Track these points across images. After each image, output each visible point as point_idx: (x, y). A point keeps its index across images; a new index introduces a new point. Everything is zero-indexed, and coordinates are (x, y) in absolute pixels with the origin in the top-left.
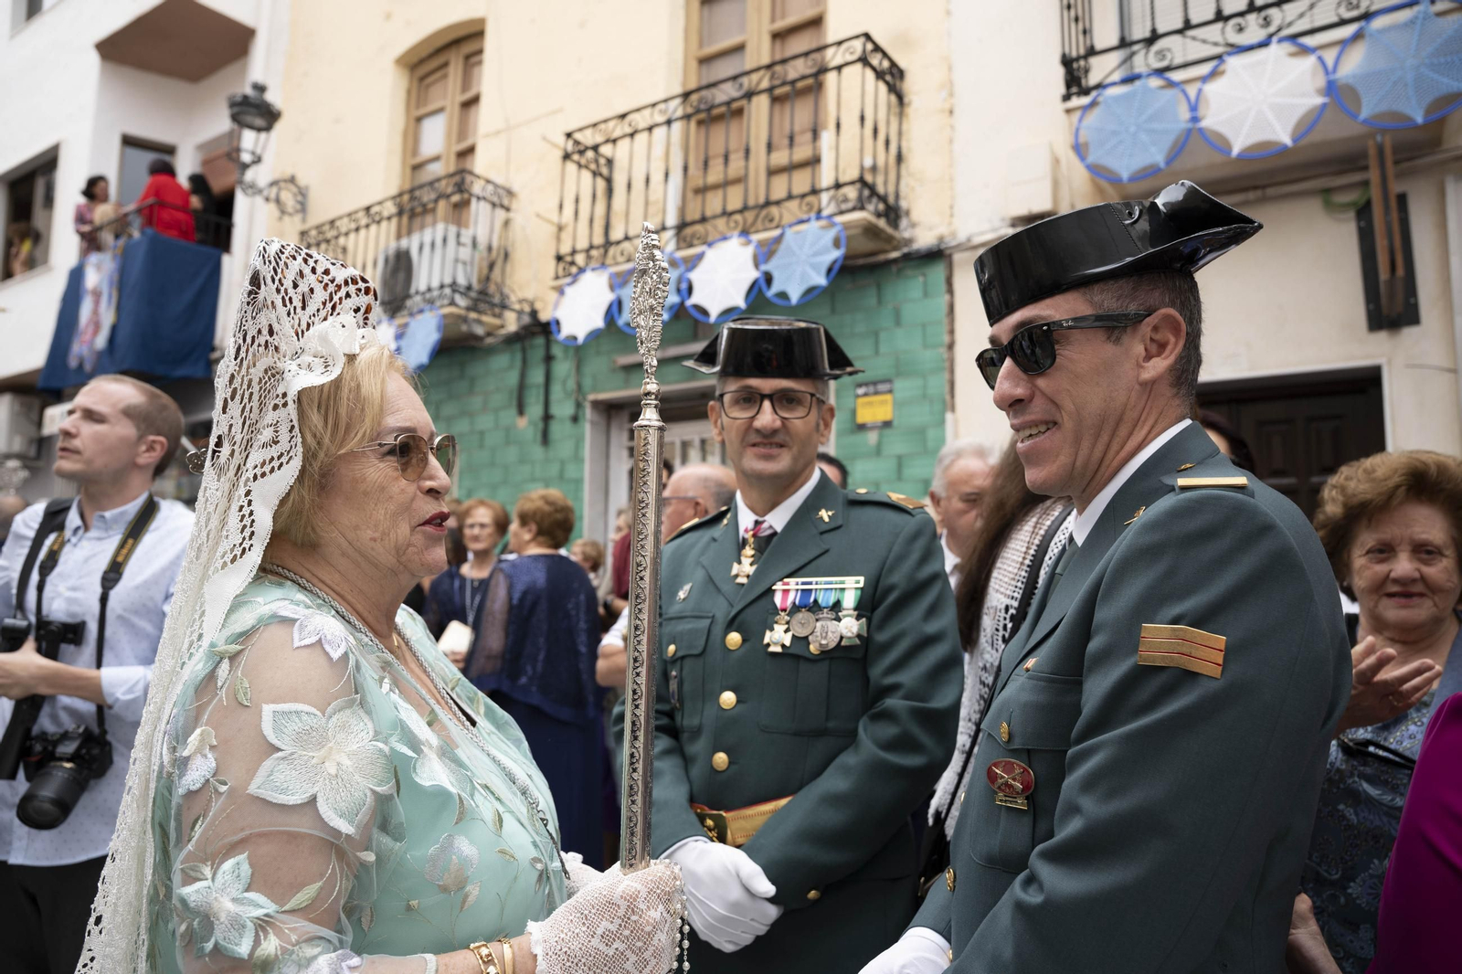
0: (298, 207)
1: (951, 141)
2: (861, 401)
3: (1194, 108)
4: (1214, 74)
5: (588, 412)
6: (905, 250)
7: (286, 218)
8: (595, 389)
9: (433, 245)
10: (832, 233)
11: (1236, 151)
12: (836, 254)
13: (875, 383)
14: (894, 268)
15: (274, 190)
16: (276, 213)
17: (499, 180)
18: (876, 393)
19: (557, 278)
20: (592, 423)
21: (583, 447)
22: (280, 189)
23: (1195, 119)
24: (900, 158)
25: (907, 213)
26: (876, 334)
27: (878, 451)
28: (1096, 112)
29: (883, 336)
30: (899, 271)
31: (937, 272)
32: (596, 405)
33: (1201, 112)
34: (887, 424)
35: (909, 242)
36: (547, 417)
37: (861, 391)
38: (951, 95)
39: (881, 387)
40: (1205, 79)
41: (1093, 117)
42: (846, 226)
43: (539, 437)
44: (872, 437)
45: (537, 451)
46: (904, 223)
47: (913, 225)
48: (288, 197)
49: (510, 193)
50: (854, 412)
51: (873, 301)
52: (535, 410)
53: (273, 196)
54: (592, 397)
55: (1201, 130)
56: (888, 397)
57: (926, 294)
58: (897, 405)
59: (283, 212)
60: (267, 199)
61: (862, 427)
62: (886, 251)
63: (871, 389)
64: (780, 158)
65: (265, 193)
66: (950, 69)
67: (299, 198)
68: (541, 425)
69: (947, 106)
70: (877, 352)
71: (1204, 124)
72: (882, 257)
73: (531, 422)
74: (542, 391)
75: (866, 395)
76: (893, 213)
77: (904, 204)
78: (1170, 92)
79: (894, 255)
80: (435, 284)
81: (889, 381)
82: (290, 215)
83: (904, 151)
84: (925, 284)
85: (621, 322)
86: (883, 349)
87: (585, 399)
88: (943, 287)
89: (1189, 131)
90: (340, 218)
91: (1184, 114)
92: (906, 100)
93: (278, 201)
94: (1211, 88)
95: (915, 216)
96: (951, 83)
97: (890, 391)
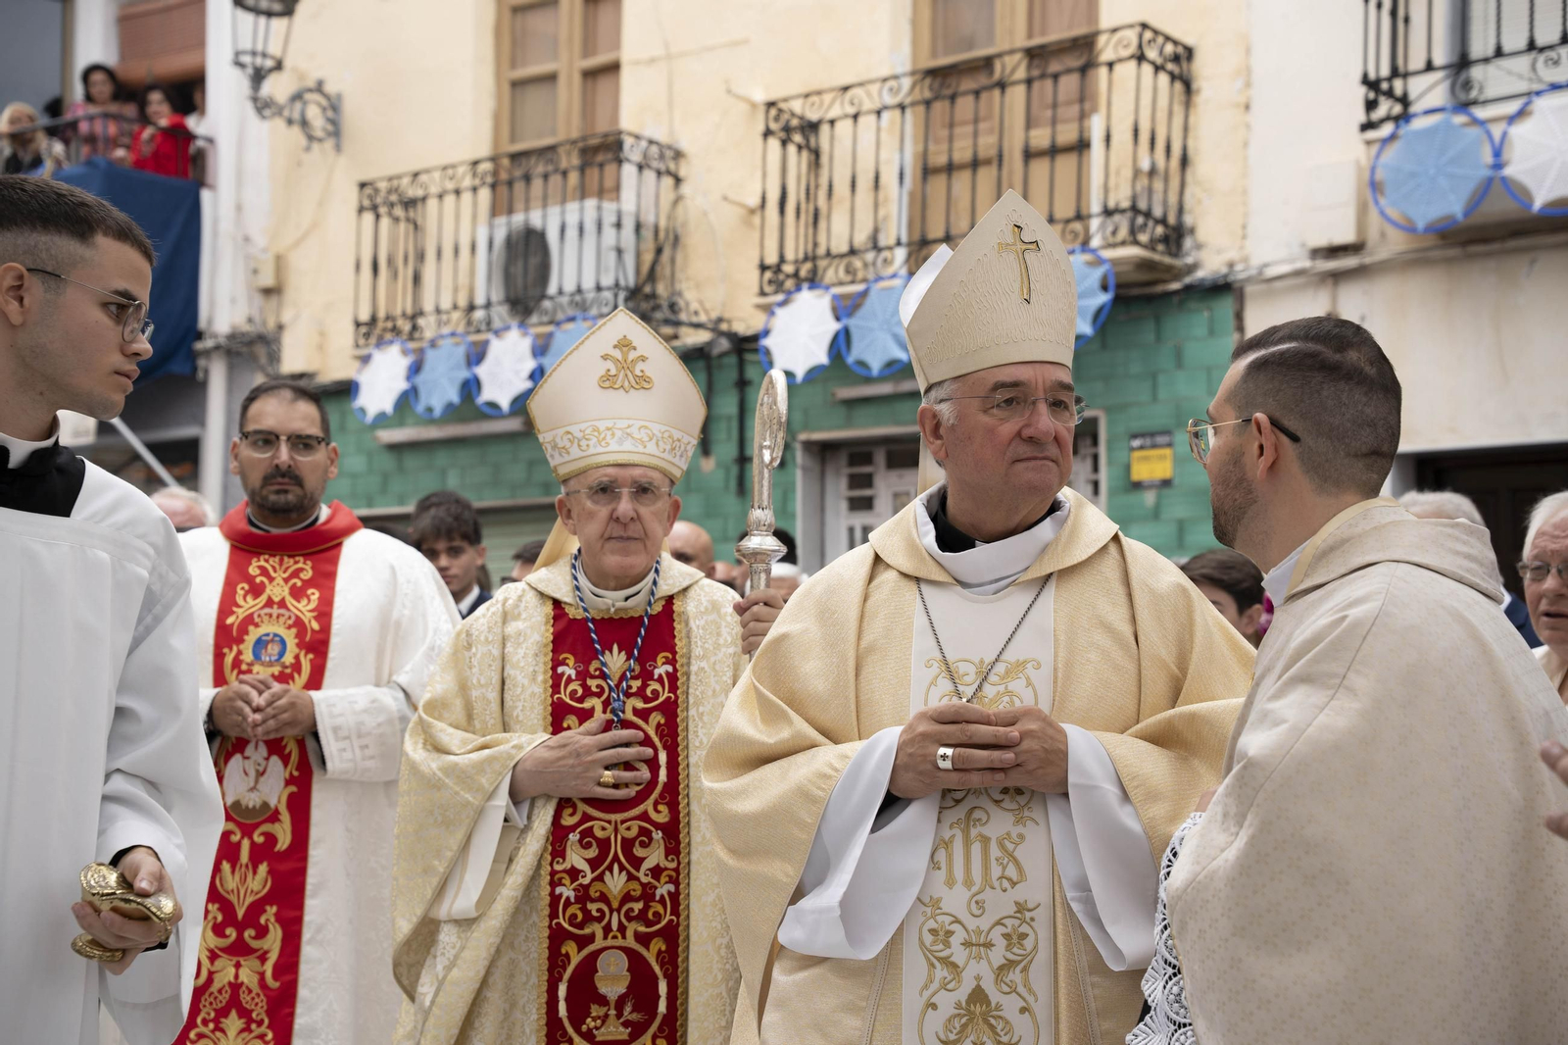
0: (330, 127)
1: (1246, 145)
2: (1137, 454)
3: (1497, 153)
4: (1522, 114)
5: (799, 455)
6: (1188, 280)
7: (316, 146)
8: (806, 428)
9: (581, 229)
10: (1097, 273)
11: (1538, 204)
12: (1104, 298)
13: (1152, 435)
14: (1175, 299)
15: (298, 106)
16: (303, 141)
17: (661, 136)
18: (1154, 446)
19: (763, 293)
20: (805, 469)
21: (794, 500)
22: (305, 103)
23: (1498, 166)
24: (1185, 161)
25: (1192, 231)
26: (1154, 377)
27: (1156, 514)
28: (1395, 146)
29: (1162, 379)
30: (1181, 303)
31: (1225, 306)
32: (808, 446)
33: (1505, 156)
34: (1166, 483)
35: (1192, 268)
36: (743, 460)
37: (1136, 443)
38: (1248, 85)
39: (1160, 440)
40: (1512, 119)
41: (1391, 153)
42: (1115, 262)
43: (733, 484)
44: (1149, 498)
45: (731, 502)
46: (1188, 243)
47: (1199, 247)
48: (314, 114)
49: (678, 155)
50: (1128, 468)
51: (1150, 337)
52: (726, 449)
53: (296, 116)
54: (803, 437)
55: (1504, 179)
56: (1167, 452)
57: (1212, 332)
58: (1178, 461)
59: (311, 138)
60: (290, 122)
61: (1138, 486)
62: (1165, 281)
63: (1148, 441)
64: (1041, 138)
65: (286, 113)
66: (1248, 51)
67: (330, 114)
68: (734, 470)
69: (1242, 99)
70: (1155, 398)
71: (1508, 171)
72: (1159, 288)
73: (719, 465)
74: (735, 424)
75: (1141, 448)
76: (1175, 236)
77: (1188, 220)
78: (1474, 132)
79: (1175, 286)
80: (588, 283)
81: (1167, 432)
82: (320, 140)
83: (1191, 152)
84: (1211, 321)
85: (850, 360)
86: (1162, 394)
87: (794, 438)
88: (1231, 322)
89: (1490, 181)
90: (427, 171)
91: (1488, 157)
92: (1194, 86)
93: (304, 123)
94: (1518, 131)
95: (1202, 234)
96: (1248, 70)
97: (1169, 445)
